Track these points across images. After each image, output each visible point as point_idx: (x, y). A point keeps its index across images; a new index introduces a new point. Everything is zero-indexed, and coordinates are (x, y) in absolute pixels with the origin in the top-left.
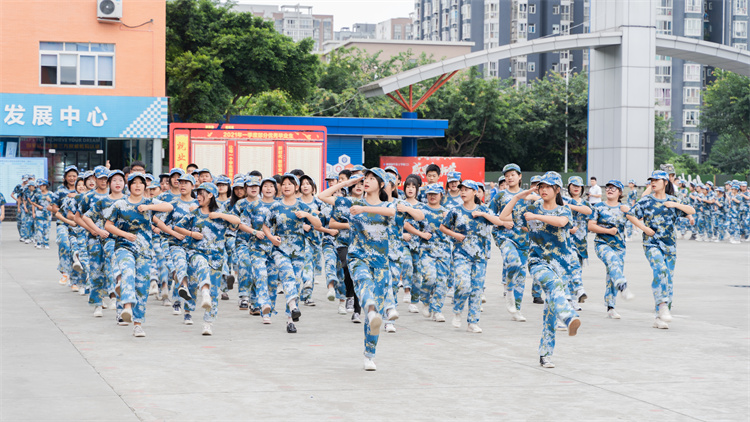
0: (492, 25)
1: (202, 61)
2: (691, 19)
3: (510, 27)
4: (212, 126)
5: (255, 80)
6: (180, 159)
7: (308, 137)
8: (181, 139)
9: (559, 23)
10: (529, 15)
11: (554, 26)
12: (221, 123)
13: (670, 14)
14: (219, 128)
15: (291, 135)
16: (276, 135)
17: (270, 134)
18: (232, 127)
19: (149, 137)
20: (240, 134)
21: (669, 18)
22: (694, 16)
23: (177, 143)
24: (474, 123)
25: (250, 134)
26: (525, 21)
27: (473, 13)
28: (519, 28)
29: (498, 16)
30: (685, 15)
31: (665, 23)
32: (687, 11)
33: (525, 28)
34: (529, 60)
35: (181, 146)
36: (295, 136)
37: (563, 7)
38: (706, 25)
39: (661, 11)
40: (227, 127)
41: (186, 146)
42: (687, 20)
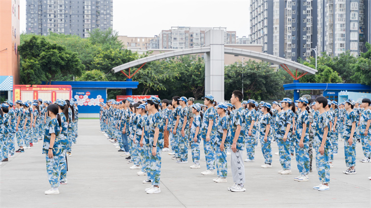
0: (276, 36)
1: (32, 63)
2: (353, 33)
3: (284, 37)
4: (28, 86)
5: (54, 69)
6: (17, 97)
7: (64, 89)
8: (17, 90)
9: (306, 35)
10: (292, 32)
11: (304, 36)
12: (32, 84)
13: (344, 31)
14: (31, 86)
15: (58, 89)
16: (52, 88)
17: (50, 88)
18: (36, 86)
19: (6, 90)
20: (39, 89)
21: (344, 33)
22: (354, 31)
23: (16, 92)
24: (199, 81)
25: (42, 89)
26: (291, 34)
27: (268, 32)
28: (288, 37)
29: (279, 32)
30: (350, 31)
31: (342, 34)
32: (351, 29)
33: (291, 38)
34: (292, 51)
35: (17, 93)
36: (59, 89)
37: (307, 28)
38: (360, 35)
39: (340, 30)
40: (34, 86)
41: (19, 93)
42: (351, 33)
